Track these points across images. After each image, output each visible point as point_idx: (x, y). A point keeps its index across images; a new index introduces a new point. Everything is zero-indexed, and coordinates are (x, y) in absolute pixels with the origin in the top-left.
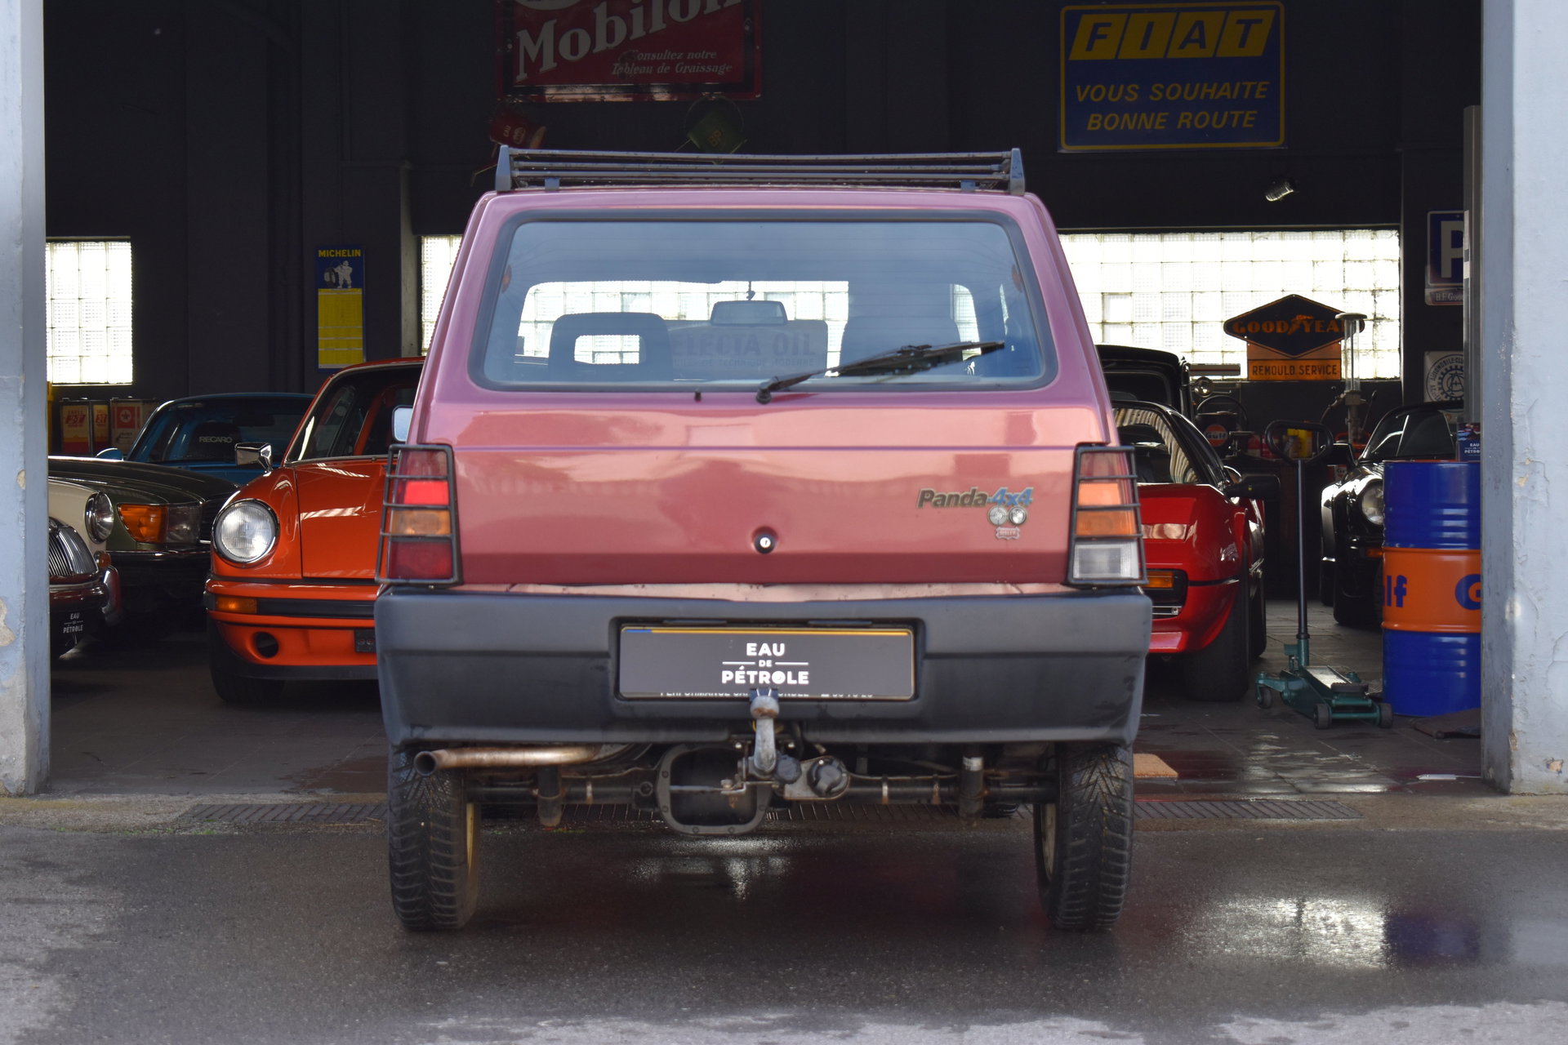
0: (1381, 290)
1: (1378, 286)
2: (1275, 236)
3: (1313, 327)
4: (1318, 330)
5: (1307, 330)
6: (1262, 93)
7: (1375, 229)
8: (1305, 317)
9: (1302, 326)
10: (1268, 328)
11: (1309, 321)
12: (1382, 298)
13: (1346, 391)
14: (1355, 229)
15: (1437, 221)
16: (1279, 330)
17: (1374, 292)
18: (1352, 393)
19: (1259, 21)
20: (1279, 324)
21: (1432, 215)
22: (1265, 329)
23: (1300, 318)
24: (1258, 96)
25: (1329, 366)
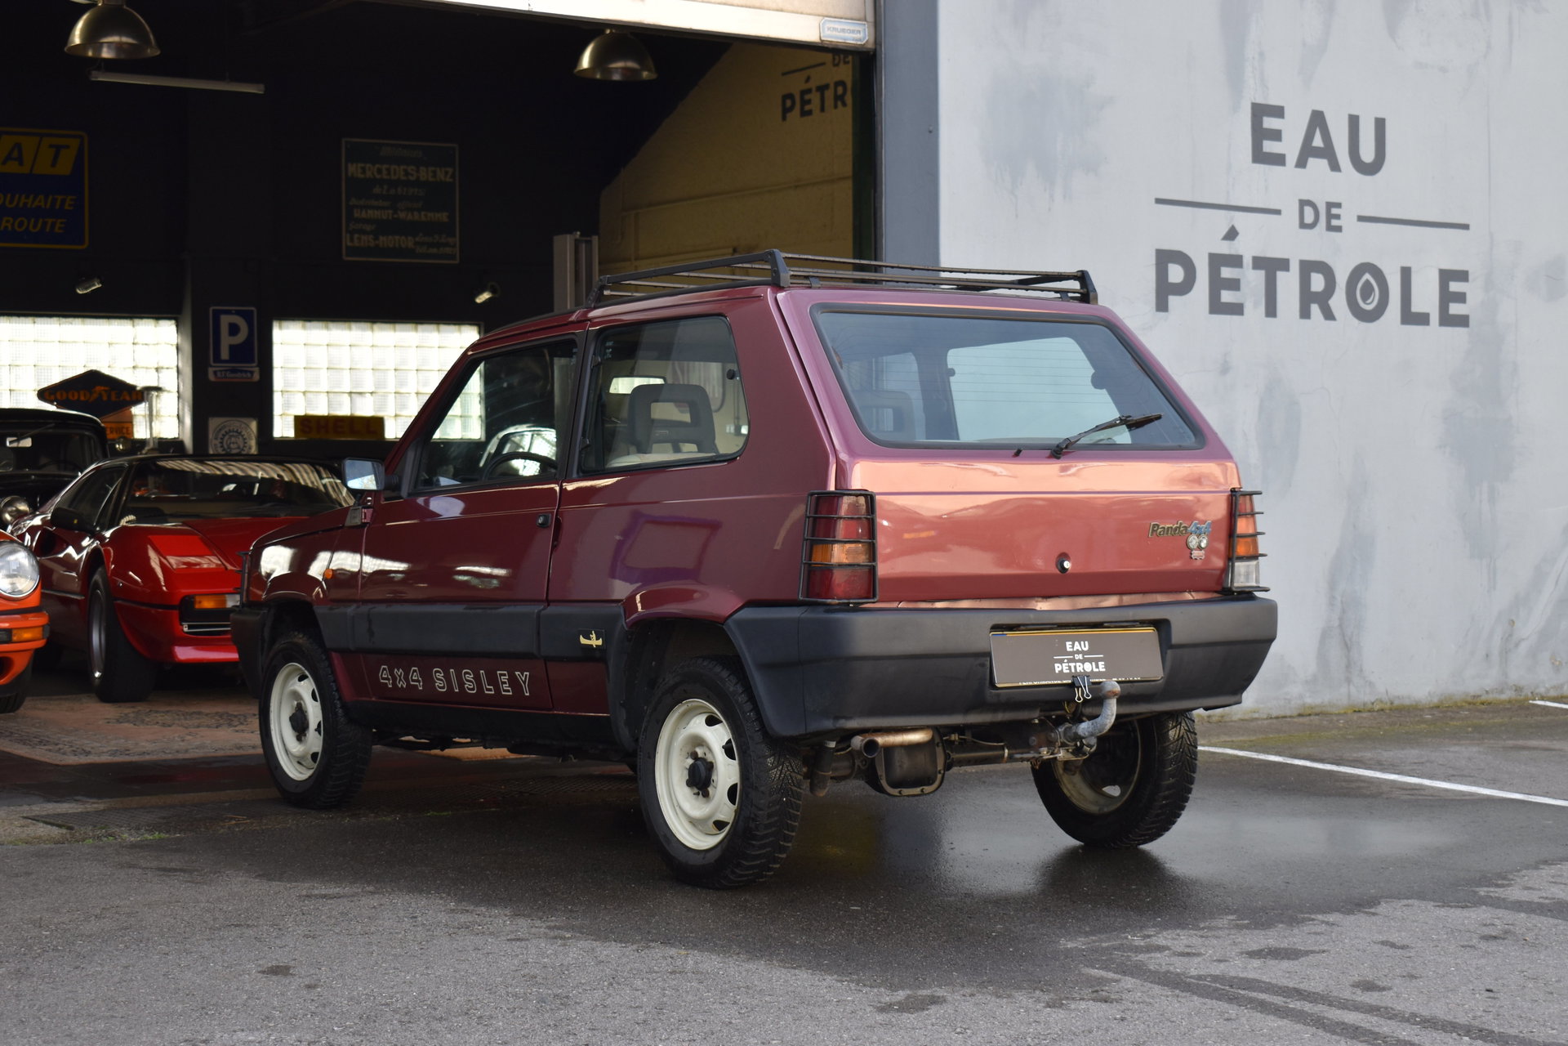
0: (162, 368)
1: (161, 365)
2: (78, 321)
3: (109, 397)
4: (113, 398)
5: (105, 398)
6: (70, 205)
7: (158, 318)
8: (103, 388)
9: (100, 394)
10: (73, 396)
11: (105, 391)
12: (164, 373)
13: (147, 448)
14: (142, 318)
15: (217, 314)
16: (82, 398)
17: (157, 369)
18: (152, 450)
19: (67, 147)
20: (82, 393)
21: (213, 310)
22: (71, 397)
23: (99, 388)
24: (67, 207)
25: (123, 428)
